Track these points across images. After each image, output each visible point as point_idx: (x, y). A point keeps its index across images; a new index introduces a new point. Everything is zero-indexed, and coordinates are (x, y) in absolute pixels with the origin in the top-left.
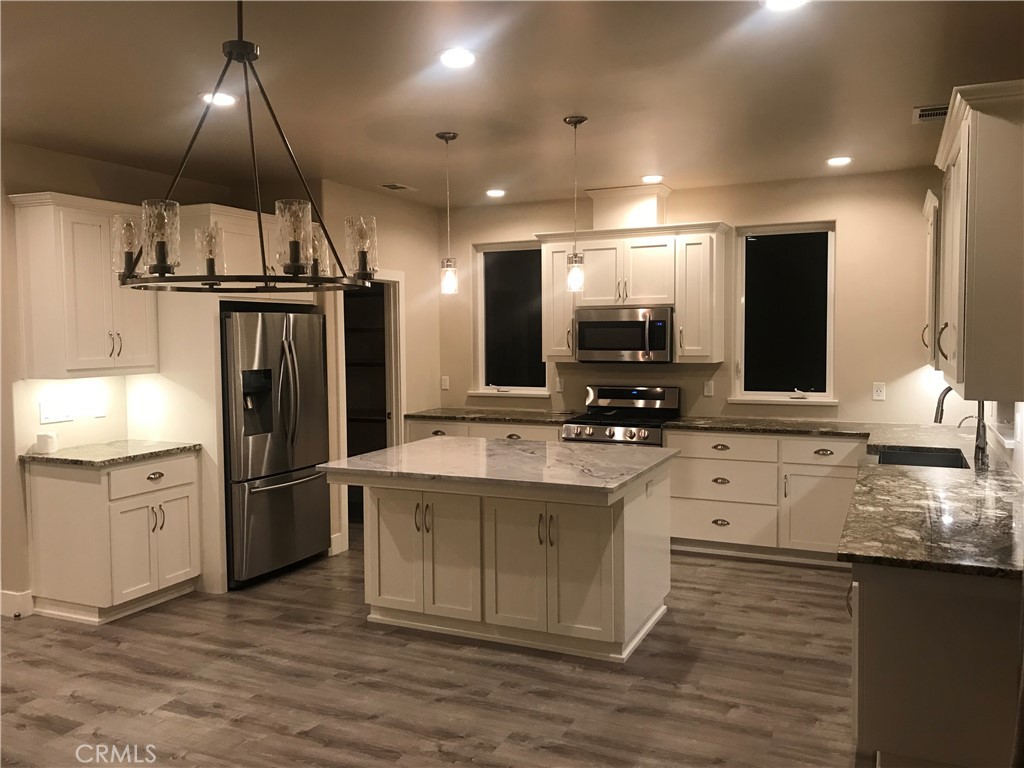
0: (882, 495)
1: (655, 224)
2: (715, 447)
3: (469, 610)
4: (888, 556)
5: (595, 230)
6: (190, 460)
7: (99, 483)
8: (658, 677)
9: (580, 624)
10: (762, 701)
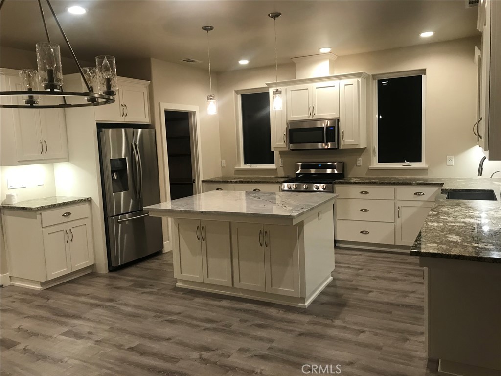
0: (444, 216)
1: (328, 75)
2: (361, 193)
3: (226, 281)
4: (439, 252)
5: (297, 79)
6: (86, 206)
7: (36, 218)
8: (324, 316)
9: (282, 288)
10: (379, 329)
